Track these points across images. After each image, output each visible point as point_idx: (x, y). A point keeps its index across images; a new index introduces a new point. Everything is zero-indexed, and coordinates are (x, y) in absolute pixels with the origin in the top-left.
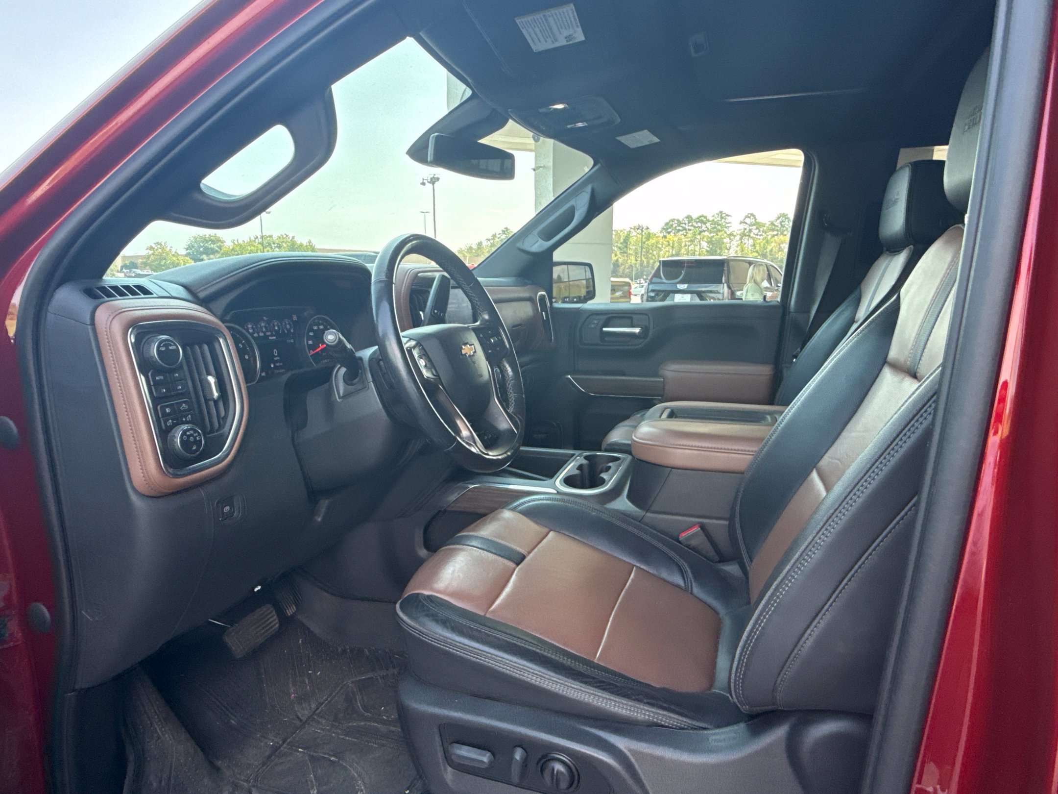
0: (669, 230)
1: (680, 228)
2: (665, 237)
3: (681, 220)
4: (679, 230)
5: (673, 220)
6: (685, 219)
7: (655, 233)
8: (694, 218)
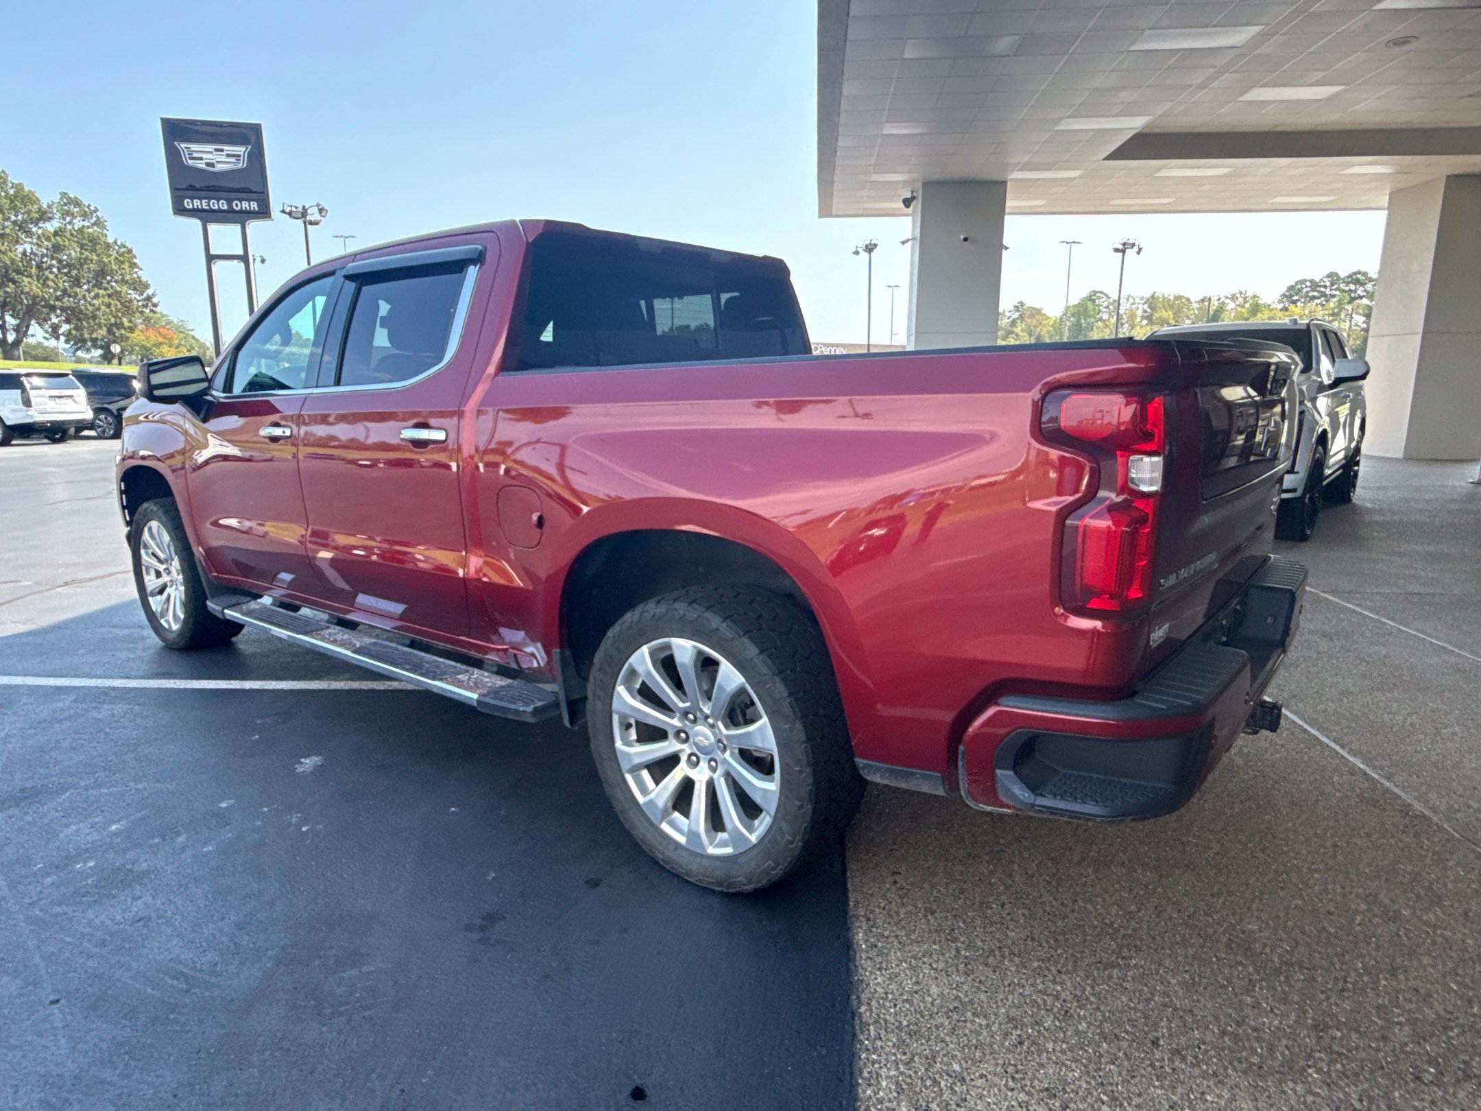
0: (1295, 298)
1: (1316, 294)
2: (1285, 309)
3: (1318, 280)
4: (1314, 298)
5: (1303, 282)
6: (1325, 279)
7: (1269, 303)
8: (1342, 276)
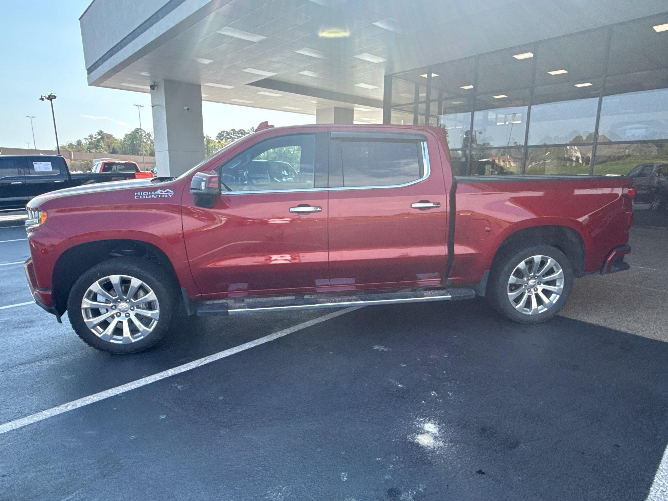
0: (222, 138)
1: (229, 137)
2: (219, 142)
3: (229, 132)
4: (228, 138)
5: (223, 132)
6: (231, 131)
7: (213, 139)
8: (237, 131)
